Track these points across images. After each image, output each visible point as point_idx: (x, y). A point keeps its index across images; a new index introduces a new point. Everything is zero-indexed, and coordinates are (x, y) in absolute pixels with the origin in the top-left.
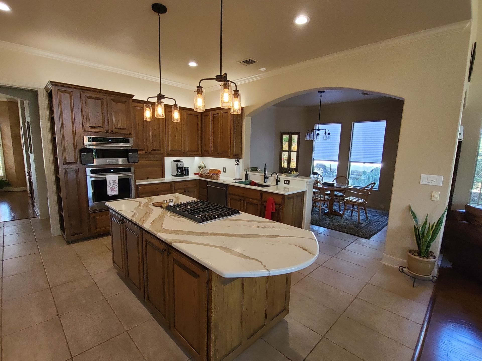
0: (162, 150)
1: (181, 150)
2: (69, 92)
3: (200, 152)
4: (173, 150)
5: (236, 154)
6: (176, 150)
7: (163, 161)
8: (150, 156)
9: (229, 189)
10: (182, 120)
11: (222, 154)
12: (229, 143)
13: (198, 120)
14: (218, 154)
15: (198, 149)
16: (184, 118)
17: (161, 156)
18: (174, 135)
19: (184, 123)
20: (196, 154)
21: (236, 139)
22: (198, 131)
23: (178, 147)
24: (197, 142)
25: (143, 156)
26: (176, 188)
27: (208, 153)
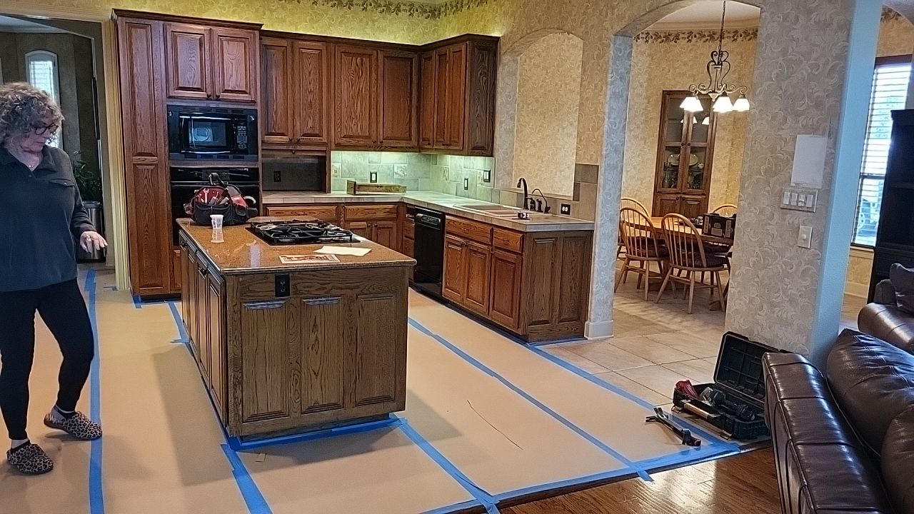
0: (325, 134)
1: (369, 137)
2: (144, 26)
3: (414, 143)
4: (350, 137)
5: (479, 145)
6: (358, 137)
7: (328, 158)
8: (299, 148)
9: (447, 222)
10: (373, 71)
11: (450, 145)
12: (462, 120)
13: (412, 68)
14: (443, 145)
15: (410, 135)
16: (377, 66)
17: (324, 149)
18: (354, 104)
19: (377, 76)
20: (404, 145)
21: (479, 111)
22: (411, 94)
23: (361, 129)
24: (408, 120)
25: (285, 148)
26: (349, 217)
27: (429, 144)
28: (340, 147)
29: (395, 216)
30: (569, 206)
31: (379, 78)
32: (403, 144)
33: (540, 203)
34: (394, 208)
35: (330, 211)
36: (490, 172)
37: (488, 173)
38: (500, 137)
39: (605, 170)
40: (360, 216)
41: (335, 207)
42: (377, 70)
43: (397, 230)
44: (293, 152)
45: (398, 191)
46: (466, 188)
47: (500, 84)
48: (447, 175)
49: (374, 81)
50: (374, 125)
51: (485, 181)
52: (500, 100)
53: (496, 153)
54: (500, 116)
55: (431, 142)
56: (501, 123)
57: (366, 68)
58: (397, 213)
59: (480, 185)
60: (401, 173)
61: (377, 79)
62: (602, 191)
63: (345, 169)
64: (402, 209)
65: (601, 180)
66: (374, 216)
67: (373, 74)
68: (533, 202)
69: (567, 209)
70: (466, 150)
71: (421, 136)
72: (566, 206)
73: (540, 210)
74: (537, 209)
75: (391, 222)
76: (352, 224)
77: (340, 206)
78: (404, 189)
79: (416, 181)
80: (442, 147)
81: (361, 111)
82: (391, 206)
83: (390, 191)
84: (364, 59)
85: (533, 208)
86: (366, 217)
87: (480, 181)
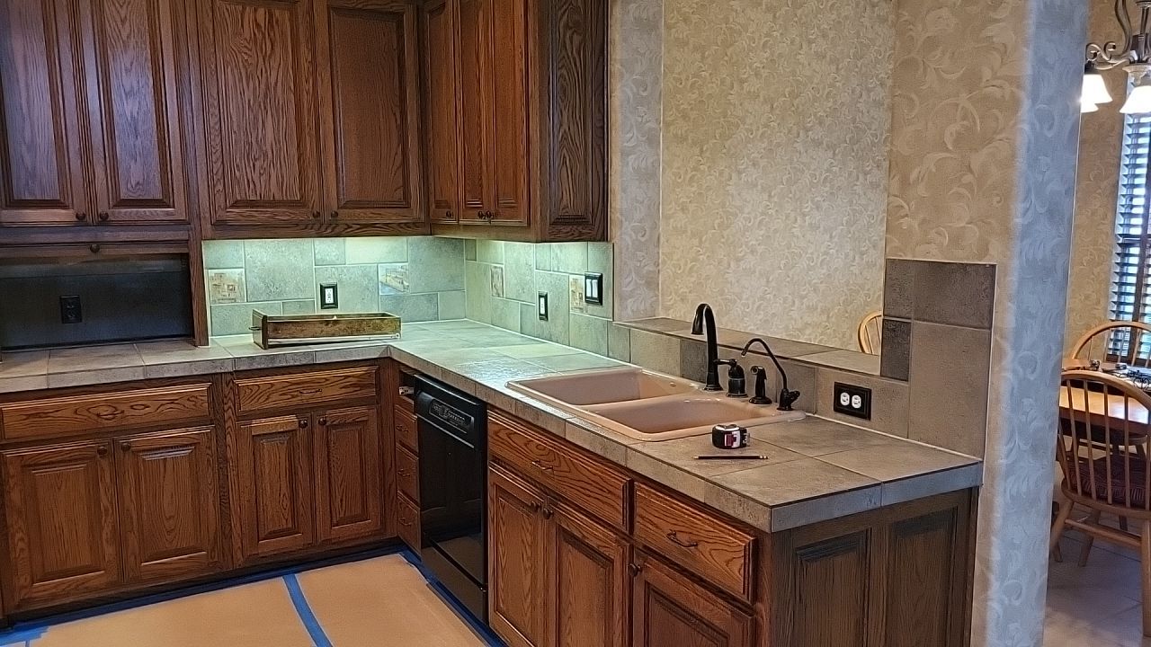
0: (179, 198)
1: (301, 204)
3: (416, 212)
4: (252, 204)
5: (571, 212)
6: (274, 203)
7: (192, 259)
8: (107, 235)
9: (491, 429)
10: (302, 39)
11: (496, 215)
12: (522, 148)
13: (400, 37)
14: (481, 216)
15: (406, 195)
16: (312, 29)
17: (181, 235)
18: (256, 124)
19: (314, 57)
20: (394, 220)
21: (565, 126)
22: (403, 100)
23: (280, 185)
24: (399, 157)
25: (68, 237)
26: (246, 407)
27: (449, 215)
28: (228, 230)
29: (372, 392)
30: (866, 395)
31: (319, 58)
32: (391, 217)
33: (761, 375)
34: (368, 374)
35: (190, 397)
36: (600, 279)
37: (595, 281)
38: (624, 191)
39: (1021, 282)
40: (276, 401)
41: (203, 387)
42: (312, 40)
43: (381, 426)
44: (95, 247)
45: (377, 329)
46: (544, 317)
47: (619, 54)
48: (499, 285)
49: (305, 65)
50: (312, 173)
51: (589, 300)
52: (621, 92)
53: (615, 232)
54: (623, 136)
55: (454, 210)
56: (625, 154)
57: (283, 33)
58: (378, 385)
59: (578, 312)
60: (395, 284)
61: (313, 62)
62: (1010, 354)
63: (258, 281)
64: (389, 375)
65: (1006, 316)
66: (316, 398)
67: (303, 49)
68: (736, 372)
69: (857, 402)
70: (537, 226)
71: (432, 199)
72: (852, 391)
73: (761, 398)
74: (752, 393)
75: (363, 409)
76: (255, 423)
77: (221, 381)
78: (395, 325)
79: (431, 298)
80: (479, 222)
81: (277, 141)
82: (359, 371)
83: (359, 332)
84: (277, 13)
85: (736, 389)
86: (295, 401)
87: (576, 302)
